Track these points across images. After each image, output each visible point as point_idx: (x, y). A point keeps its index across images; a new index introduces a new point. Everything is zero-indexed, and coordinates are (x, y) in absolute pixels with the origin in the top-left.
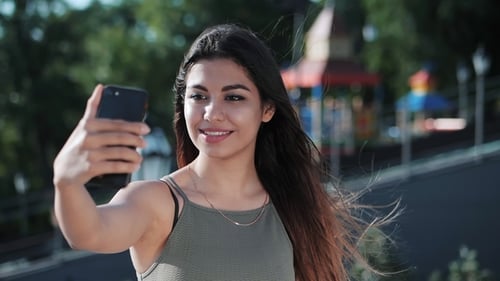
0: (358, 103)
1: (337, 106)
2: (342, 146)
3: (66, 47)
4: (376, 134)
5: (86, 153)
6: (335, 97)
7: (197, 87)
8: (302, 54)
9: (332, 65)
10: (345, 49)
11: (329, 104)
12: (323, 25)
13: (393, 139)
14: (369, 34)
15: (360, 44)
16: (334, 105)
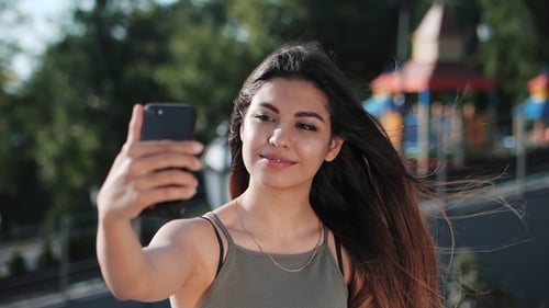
0: (469, 110)
1: (447, 113)
2: (450, 157)
3: (151, 48)
4: (489, 144)
5: (132, 183)
6: (444, 104)
7: (266, 105)
8: (409, 56)
9: (441, 67)
10: (456, 51)
11: (438, 110)
12: (431, 24)
13: (509, 149)
14: (484, 33)
15: (473, 44)
16: (443, 113)
